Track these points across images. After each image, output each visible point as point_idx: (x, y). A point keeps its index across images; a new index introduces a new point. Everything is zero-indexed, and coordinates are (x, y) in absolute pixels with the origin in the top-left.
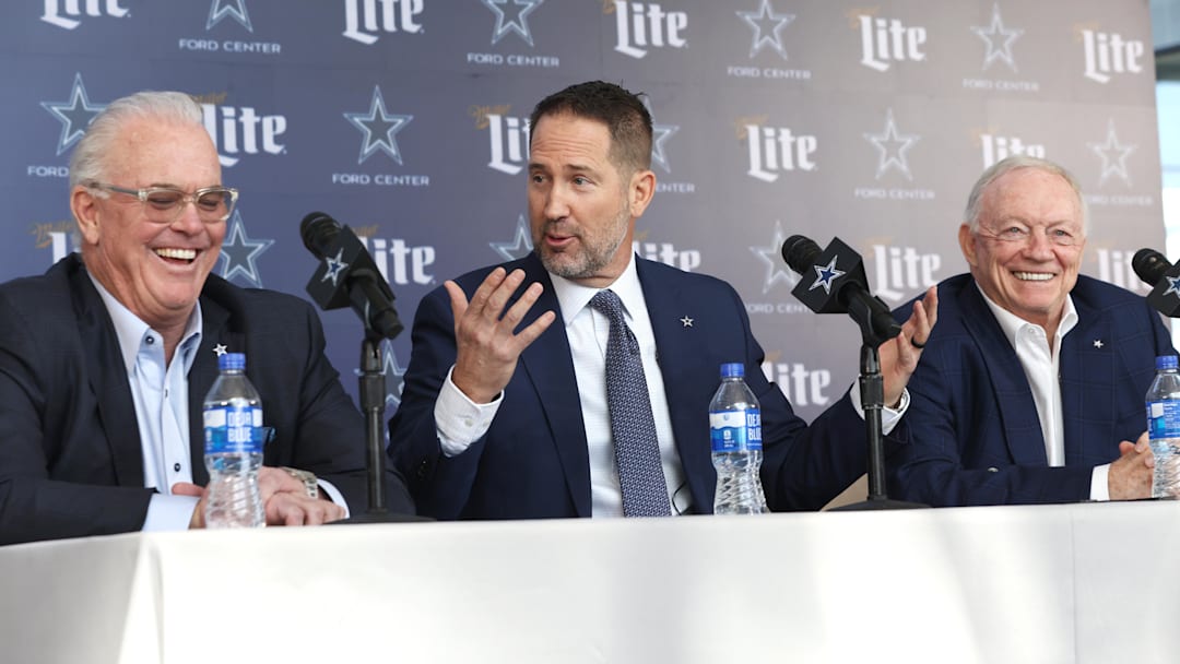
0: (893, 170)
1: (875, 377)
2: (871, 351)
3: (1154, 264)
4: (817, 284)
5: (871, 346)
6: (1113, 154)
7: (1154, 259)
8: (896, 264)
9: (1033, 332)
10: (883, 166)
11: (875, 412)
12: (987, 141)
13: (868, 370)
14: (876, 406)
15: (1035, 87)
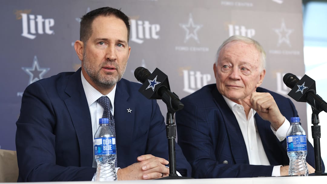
0: (192, 39)
1: (173, 125)
2: (171, 115)
3: (292, 79)
4: (149, 87)
5: (171, 113)
6: (284, 34)
7: (292, 78)
8: (192, 78)
9: (239, 108)
10: (187, 37)
11: (172, 140)
12: (231, 27)
13: (170, 123)
14: (173, 137)
15: (251, 5)
